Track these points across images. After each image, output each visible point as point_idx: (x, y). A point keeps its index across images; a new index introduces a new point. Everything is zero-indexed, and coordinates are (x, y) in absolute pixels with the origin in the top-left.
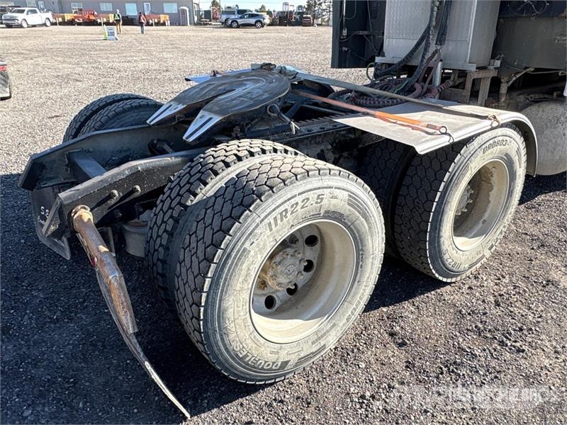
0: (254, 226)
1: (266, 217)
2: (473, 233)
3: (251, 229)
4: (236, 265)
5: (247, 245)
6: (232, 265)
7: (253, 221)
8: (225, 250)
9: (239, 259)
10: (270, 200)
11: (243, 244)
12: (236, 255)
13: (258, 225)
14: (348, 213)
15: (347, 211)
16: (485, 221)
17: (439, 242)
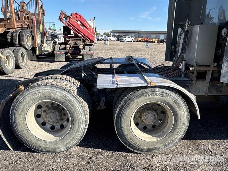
0: (25, 95)
1: (29, 94)
2: (157, 135)
3: (24, 96)
4: (19, 105)
5: (22, 100)
6: (18, 105)
7: (25, 93)
8: (17, 100)
9: (20, 104)
10: (32, 89)
11: (21, 100)
12: (19, 102)
13: (26, 95)
14: (64, 102)
15: (63, 101)
16: (164, 132)
17: (121, 130)
